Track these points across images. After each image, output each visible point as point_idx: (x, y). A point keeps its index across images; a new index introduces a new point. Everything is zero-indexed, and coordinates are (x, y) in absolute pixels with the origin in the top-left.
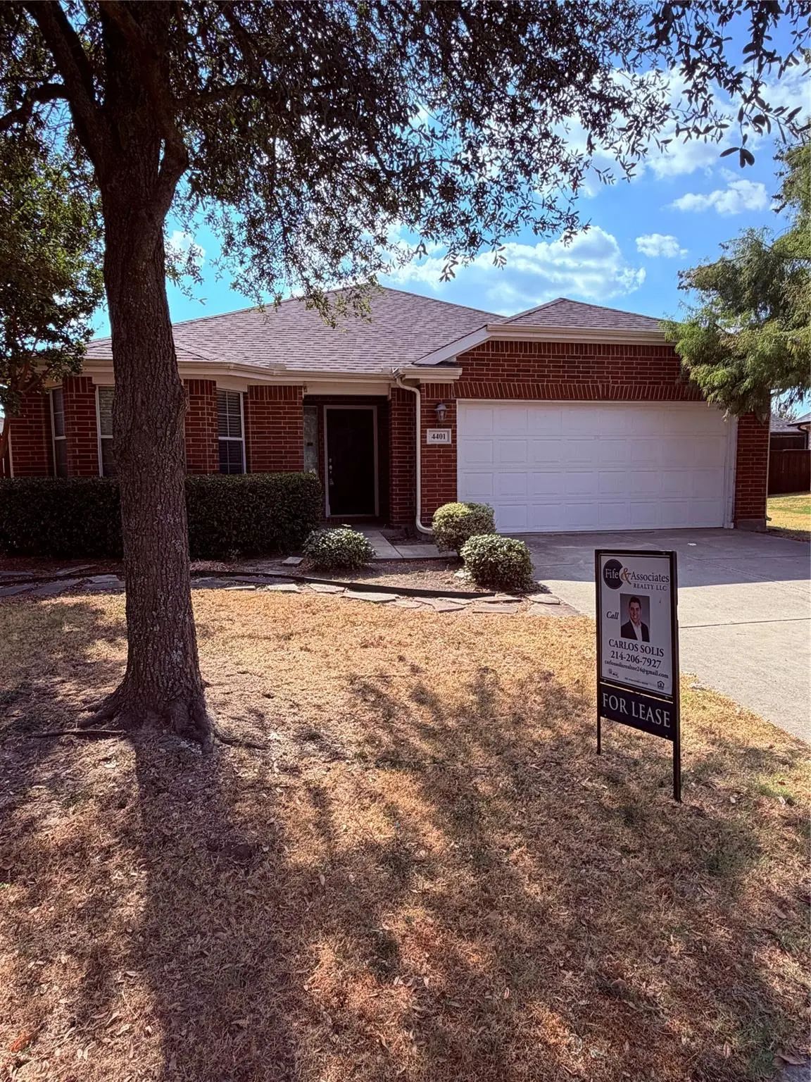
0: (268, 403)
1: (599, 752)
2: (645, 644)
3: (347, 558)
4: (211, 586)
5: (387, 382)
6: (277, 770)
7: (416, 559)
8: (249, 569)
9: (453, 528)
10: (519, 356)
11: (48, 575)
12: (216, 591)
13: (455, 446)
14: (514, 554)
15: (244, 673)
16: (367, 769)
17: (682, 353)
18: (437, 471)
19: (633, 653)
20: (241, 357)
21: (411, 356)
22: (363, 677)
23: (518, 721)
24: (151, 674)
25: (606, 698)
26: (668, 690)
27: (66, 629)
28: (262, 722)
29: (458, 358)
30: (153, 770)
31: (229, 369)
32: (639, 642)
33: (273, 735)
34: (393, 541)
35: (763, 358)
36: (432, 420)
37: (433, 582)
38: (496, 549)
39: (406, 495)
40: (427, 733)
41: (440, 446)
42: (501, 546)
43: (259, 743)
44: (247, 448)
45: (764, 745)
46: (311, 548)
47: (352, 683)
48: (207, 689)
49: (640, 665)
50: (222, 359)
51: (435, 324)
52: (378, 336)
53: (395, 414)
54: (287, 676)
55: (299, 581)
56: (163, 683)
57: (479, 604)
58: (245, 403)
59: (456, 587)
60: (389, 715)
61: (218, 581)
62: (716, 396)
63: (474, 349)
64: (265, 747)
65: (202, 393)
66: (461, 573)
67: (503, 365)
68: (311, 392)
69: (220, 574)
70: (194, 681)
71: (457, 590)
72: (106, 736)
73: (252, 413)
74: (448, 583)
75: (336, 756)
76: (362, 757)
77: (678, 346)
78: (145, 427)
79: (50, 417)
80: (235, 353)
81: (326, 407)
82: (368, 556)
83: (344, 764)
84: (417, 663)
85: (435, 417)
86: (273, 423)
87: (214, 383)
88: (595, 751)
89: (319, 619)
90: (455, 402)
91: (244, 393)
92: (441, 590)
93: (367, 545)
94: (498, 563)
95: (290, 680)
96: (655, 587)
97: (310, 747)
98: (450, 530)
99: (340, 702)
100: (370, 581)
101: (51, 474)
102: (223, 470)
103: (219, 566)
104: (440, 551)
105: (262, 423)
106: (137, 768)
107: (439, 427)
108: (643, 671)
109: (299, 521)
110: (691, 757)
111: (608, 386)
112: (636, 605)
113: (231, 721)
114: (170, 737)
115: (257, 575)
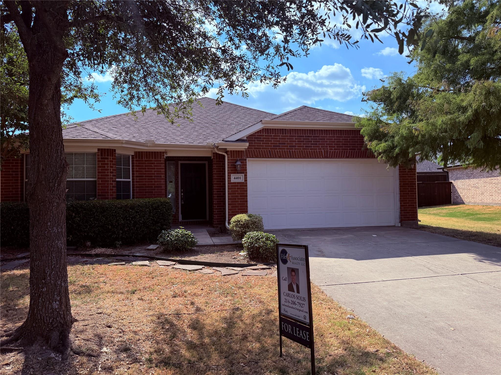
0: (145, 161)
1: (281, 356)
2: (298, 295)
3: (180, 245)
4: (100, 263)
5: (211, 150)
6: (100, 369)
7: (221, 245)
8: (126, 253)
9: (240, 228)
10: (279, 136)
11: (12, 257)
12: (103, 266)
13: (246, 183)
14: (269, 242)
15: (100, 313)
16: (151, 367)
17: (364, 134)
18: (237, 196)
19: (293, 299)
20: (131, 136)
21: (224, 136)
22: (166, 315)
23: (245, 338)
24: (40, 315)
25: (284, 325)
26: (308, 321)
27: (11, 289)
28: (100, 341)
29: (247, 137)
30: (32, 370)
31: (122, 143)
32: (296, 294)
33: (105, 349)
34: (212, 235)
35: (402, 137)
36: (234, 170)
37: (226, 258)
38: (259, 240)
39: (221, 209)
40: (191, 346)
41: (238, 183)
42: (262, 238)
43: (95, 354)
44: (133, 185)
45: (372, 350)
46: (161, 240)
47: (159, 318)
48: (75, 323)
49: (296, 306)
50: (119, 138)
51: (239, 119)
52: (208, 125)
53: (215, 166)
54: (123, 315)
55: (151, 259)
56: (47, 320)
57: (248, 271)
58: (133, 161)
59: (238, 261)
60: (174, 336)
61: (106, 260)
62: (382, 157)
63: (256, 133)
64: (98, 356)
65: (108, 156)
66: (243, 253)
67: (271, 141)
68: (169, 155)
69: (108, 256)
70: (65, 318)
71: (237, 263)
72: (11, 351)
73: (136, 166)
74: (234, 258)
75: (136, 361)
76: (150, 361)
77: (362, 131)
78: (43, 182)
79: (23, 169)
80: (128, 134)
81: (180, 162)
82: (193, 244)
83: (138, 365)
84: (200, 306)
85: (235, 168)
86: (148, 171)
87: (115, 150)
88: (279, 355)
89: (155, 281)
90: (246, 160)
91: (132, 156)
92: (229, 263)
93: (193, 238)
94: (260, 247)
95: (125, 317)
96: (300, 264)
97: (123, 355)
98: (238, 229)
99: (149, 329)
100: (192, 258)
101: (22, 200)
102: (118, 197)
103: (109, 251)
104: (234, 240)
105: (141, 171)
106: (23, 369)
107: (238, 173)
108: (297, 309)
109: (159, 224)
110: (331, 357)
111: (327, 151)
112: (293, 273)
113: (83, 341)
114: (47, 351)
115: (129, 256)
